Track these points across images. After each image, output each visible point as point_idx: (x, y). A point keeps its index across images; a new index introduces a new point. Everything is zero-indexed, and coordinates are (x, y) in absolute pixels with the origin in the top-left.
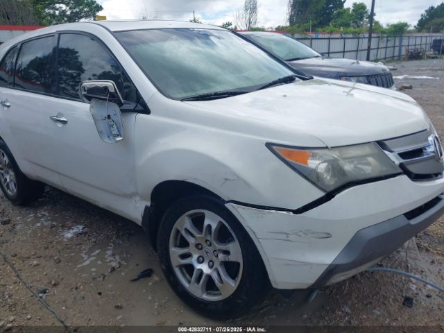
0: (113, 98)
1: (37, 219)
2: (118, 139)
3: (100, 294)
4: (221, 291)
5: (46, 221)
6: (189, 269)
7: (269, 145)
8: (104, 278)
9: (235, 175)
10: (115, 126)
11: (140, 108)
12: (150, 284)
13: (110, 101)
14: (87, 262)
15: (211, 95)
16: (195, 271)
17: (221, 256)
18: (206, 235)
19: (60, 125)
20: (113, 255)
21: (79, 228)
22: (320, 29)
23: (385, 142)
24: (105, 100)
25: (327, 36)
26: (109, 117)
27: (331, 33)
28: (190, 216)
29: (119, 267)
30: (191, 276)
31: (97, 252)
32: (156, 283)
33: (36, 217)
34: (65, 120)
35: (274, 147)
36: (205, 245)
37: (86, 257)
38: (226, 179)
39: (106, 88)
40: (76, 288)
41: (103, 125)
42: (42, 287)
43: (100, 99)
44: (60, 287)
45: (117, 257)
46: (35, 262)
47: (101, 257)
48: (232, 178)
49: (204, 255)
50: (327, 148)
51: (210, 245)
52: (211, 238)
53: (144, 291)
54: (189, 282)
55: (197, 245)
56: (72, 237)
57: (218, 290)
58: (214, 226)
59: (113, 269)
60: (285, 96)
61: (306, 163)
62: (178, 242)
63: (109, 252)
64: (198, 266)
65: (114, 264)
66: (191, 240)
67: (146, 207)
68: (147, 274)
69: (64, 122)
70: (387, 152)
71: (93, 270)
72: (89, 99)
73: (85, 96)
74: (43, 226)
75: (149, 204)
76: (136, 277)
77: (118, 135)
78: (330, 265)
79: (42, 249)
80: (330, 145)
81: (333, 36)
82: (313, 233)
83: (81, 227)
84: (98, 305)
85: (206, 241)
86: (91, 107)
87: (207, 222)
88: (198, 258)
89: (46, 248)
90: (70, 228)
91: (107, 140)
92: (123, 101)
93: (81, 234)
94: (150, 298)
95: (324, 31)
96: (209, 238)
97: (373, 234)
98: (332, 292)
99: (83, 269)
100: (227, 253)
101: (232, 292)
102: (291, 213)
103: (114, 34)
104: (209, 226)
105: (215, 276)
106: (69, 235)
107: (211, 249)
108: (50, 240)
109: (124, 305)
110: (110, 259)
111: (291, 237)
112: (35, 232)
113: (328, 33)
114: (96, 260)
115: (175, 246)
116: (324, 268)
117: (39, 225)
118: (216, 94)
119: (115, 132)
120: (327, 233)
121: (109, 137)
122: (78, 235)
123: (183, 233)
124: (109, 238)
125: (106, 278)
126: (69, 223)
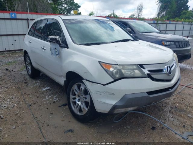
0: (58, 42)
1: (36, 83)
2: (57, 56)
3: (47, 109)
4: (83, 112)
5: (39, 84)
6: (75, 103)
7: (99, 62)
8: (50, 104)
9: (88, 71)
10: (57, 52)
11: (66, 46)
12: (65, 108)
13: (56, 43)
14: (47, 99)
15: (90, 44)
16: (76, 104)
17: (84, 99)
18: (81, 92)
19: (43, 50)
20: (56, 98)
21: (48, 88)
22: (172, 20)
23: (143, 65)
24: (55, 42)
25: (175, 23)
26: (56, 48)
27: (177, 21)
28: (77, 85)
29: (57, 102)
30: (75, 105)
31: (51, 96)
32: (67, 108)
33: (36, 82)
34: (45, 48)
35: (101, 63)
36: (81, 95)
37: (47, 97)
38: (85, 72)
39: (56, 39)
40: (41, 106)
41: (53, 51)
42: (30, 104)
43: (54, 42)
44: (36, 105)
45: (57, 98)
46: (31, 96)
47: (52, 98)
48: (87, 72)
49: (80, 99)
50: (117, 65)
51: (82, 96)
52: (82, 93)
53: (62, 110)
54: (74, 108)
55: (78, 95)
56: (45, 90)
57: (82, 112)
58: (83, 89)
59: (54, 102)
60: (116, 46)
61: (109, 69)
62: (73, 94)
63: (55, 97)
64: (77, 102)
65: (55, 101)
66: (76, 93)
67: (65, 80)
68: (65, 105)
69: (45, 49)
70: (142, 69)
71: (48, 101)
72: (50, 42)
73: (49, 41)
74: (37, 86)
75: (65, 79)
76: (61, 106)
77: (57, 55)
78: (114, 105)
79: (34, 93)
80: (119, 64)
81: (178, 23)
82: (108, 93)
83: (49, 87)
84: (45, 112)
85: (81, 94)
86: (50, 45)
87: (81, 87)
88: (78, 100)
89: (36, 93)
90: (45, 87)
91: (54, 56)
92: (61, 43)
93: (48, 90)
94: (63, 113)
95: (174, 20)
96: (81, 93)
97: (131, 97)
98: (126, 121)
99: (44, 101)
100: (86, 98)
101: (86, 112)
102: (102, 85)
103: (63, 20)
104: (82, 89)
105: (82, 106)
106: (44, 89)
107: (82, 97)
108: (38, 90)
109: (54, 113)
110: (55, 99)
111: (101, 93)
112: (34, 87)
113: (176, 21)
114: (50, 99)
115: (72, 95)
116: (112, 106)
117: (36, 85)
118: (92, 44)
119: (57, 54)
120: (113, 94)
121: (55, 55)
122: (47, 90)
123: (74, 90)
124: (57, 92)
125: (51, 104)
126: (45, 86)
